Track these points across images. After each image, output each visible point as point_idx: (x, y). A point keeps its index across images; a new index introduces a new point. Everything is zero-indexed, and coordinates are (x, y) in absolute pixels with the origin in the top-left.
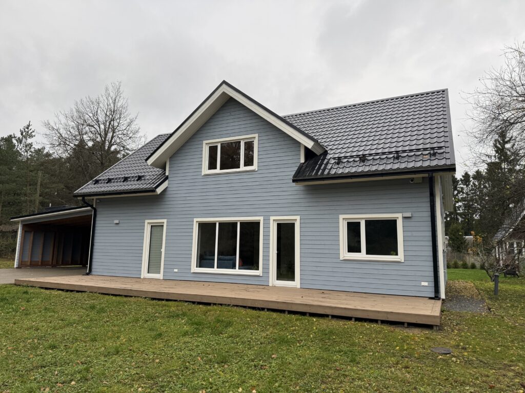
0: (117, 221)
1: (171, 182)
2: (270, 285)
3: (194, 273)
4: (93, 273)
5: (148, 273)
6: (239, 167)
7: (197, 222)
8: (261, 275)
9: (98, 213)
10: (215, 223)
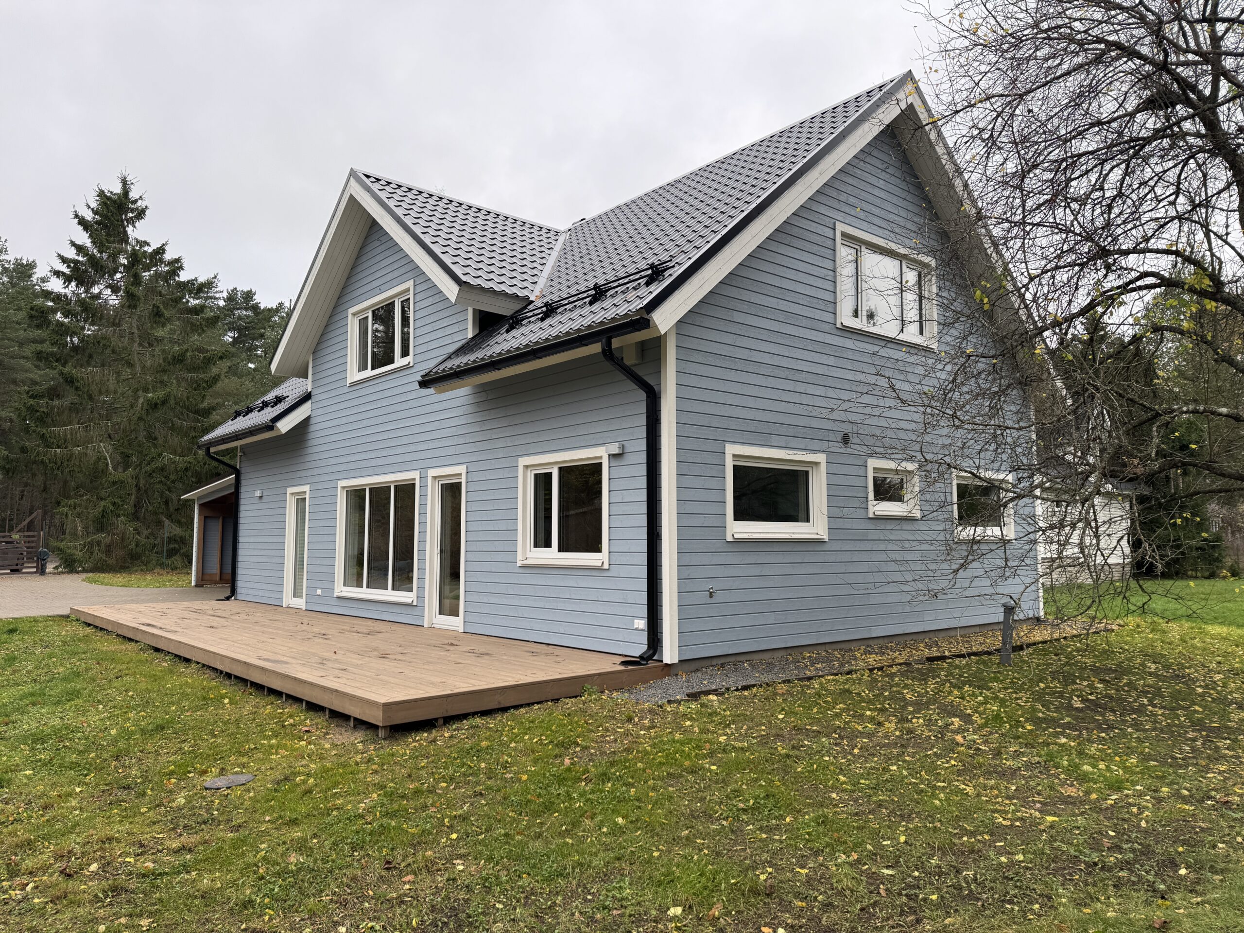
0: (258, 494)
1: (315, 406)
2: (426, 626)
3: (338, 597)
4: (239, 597)
5: (294, 596)
6: (392, 362)
7: (343, 488)
8: (415, 604)
9: (243, 477)
10: (364, 490)
